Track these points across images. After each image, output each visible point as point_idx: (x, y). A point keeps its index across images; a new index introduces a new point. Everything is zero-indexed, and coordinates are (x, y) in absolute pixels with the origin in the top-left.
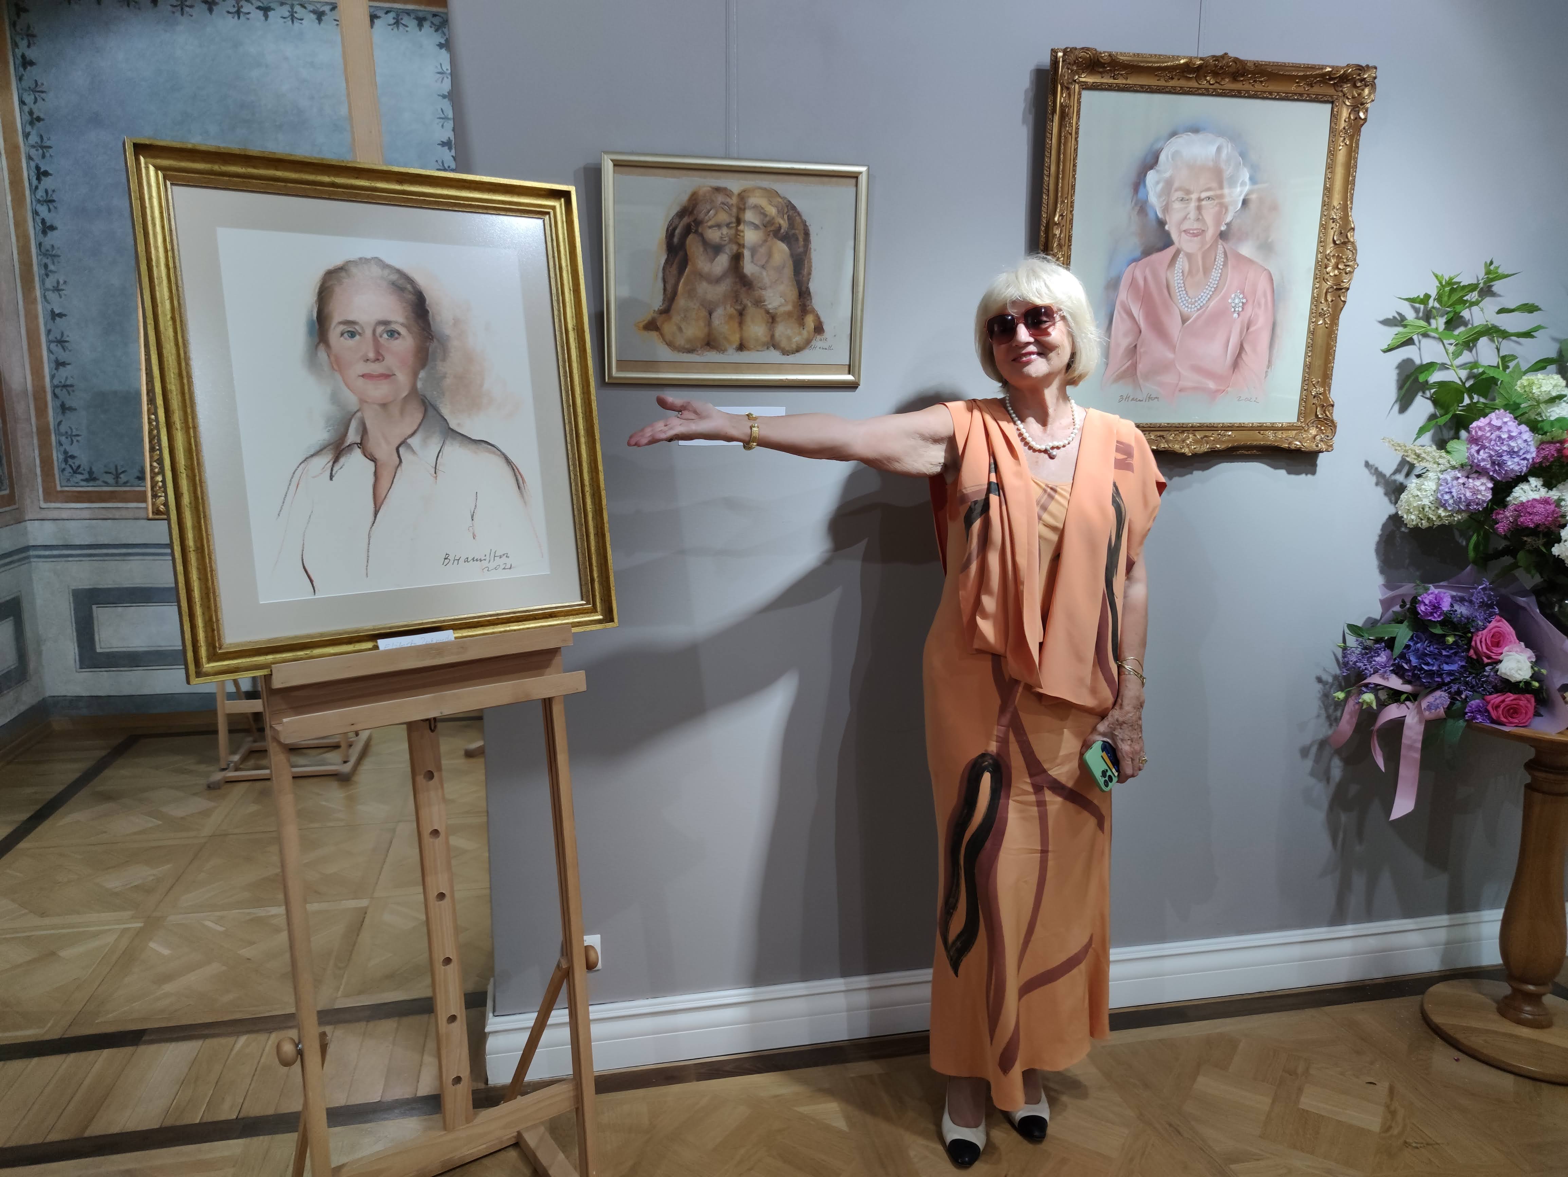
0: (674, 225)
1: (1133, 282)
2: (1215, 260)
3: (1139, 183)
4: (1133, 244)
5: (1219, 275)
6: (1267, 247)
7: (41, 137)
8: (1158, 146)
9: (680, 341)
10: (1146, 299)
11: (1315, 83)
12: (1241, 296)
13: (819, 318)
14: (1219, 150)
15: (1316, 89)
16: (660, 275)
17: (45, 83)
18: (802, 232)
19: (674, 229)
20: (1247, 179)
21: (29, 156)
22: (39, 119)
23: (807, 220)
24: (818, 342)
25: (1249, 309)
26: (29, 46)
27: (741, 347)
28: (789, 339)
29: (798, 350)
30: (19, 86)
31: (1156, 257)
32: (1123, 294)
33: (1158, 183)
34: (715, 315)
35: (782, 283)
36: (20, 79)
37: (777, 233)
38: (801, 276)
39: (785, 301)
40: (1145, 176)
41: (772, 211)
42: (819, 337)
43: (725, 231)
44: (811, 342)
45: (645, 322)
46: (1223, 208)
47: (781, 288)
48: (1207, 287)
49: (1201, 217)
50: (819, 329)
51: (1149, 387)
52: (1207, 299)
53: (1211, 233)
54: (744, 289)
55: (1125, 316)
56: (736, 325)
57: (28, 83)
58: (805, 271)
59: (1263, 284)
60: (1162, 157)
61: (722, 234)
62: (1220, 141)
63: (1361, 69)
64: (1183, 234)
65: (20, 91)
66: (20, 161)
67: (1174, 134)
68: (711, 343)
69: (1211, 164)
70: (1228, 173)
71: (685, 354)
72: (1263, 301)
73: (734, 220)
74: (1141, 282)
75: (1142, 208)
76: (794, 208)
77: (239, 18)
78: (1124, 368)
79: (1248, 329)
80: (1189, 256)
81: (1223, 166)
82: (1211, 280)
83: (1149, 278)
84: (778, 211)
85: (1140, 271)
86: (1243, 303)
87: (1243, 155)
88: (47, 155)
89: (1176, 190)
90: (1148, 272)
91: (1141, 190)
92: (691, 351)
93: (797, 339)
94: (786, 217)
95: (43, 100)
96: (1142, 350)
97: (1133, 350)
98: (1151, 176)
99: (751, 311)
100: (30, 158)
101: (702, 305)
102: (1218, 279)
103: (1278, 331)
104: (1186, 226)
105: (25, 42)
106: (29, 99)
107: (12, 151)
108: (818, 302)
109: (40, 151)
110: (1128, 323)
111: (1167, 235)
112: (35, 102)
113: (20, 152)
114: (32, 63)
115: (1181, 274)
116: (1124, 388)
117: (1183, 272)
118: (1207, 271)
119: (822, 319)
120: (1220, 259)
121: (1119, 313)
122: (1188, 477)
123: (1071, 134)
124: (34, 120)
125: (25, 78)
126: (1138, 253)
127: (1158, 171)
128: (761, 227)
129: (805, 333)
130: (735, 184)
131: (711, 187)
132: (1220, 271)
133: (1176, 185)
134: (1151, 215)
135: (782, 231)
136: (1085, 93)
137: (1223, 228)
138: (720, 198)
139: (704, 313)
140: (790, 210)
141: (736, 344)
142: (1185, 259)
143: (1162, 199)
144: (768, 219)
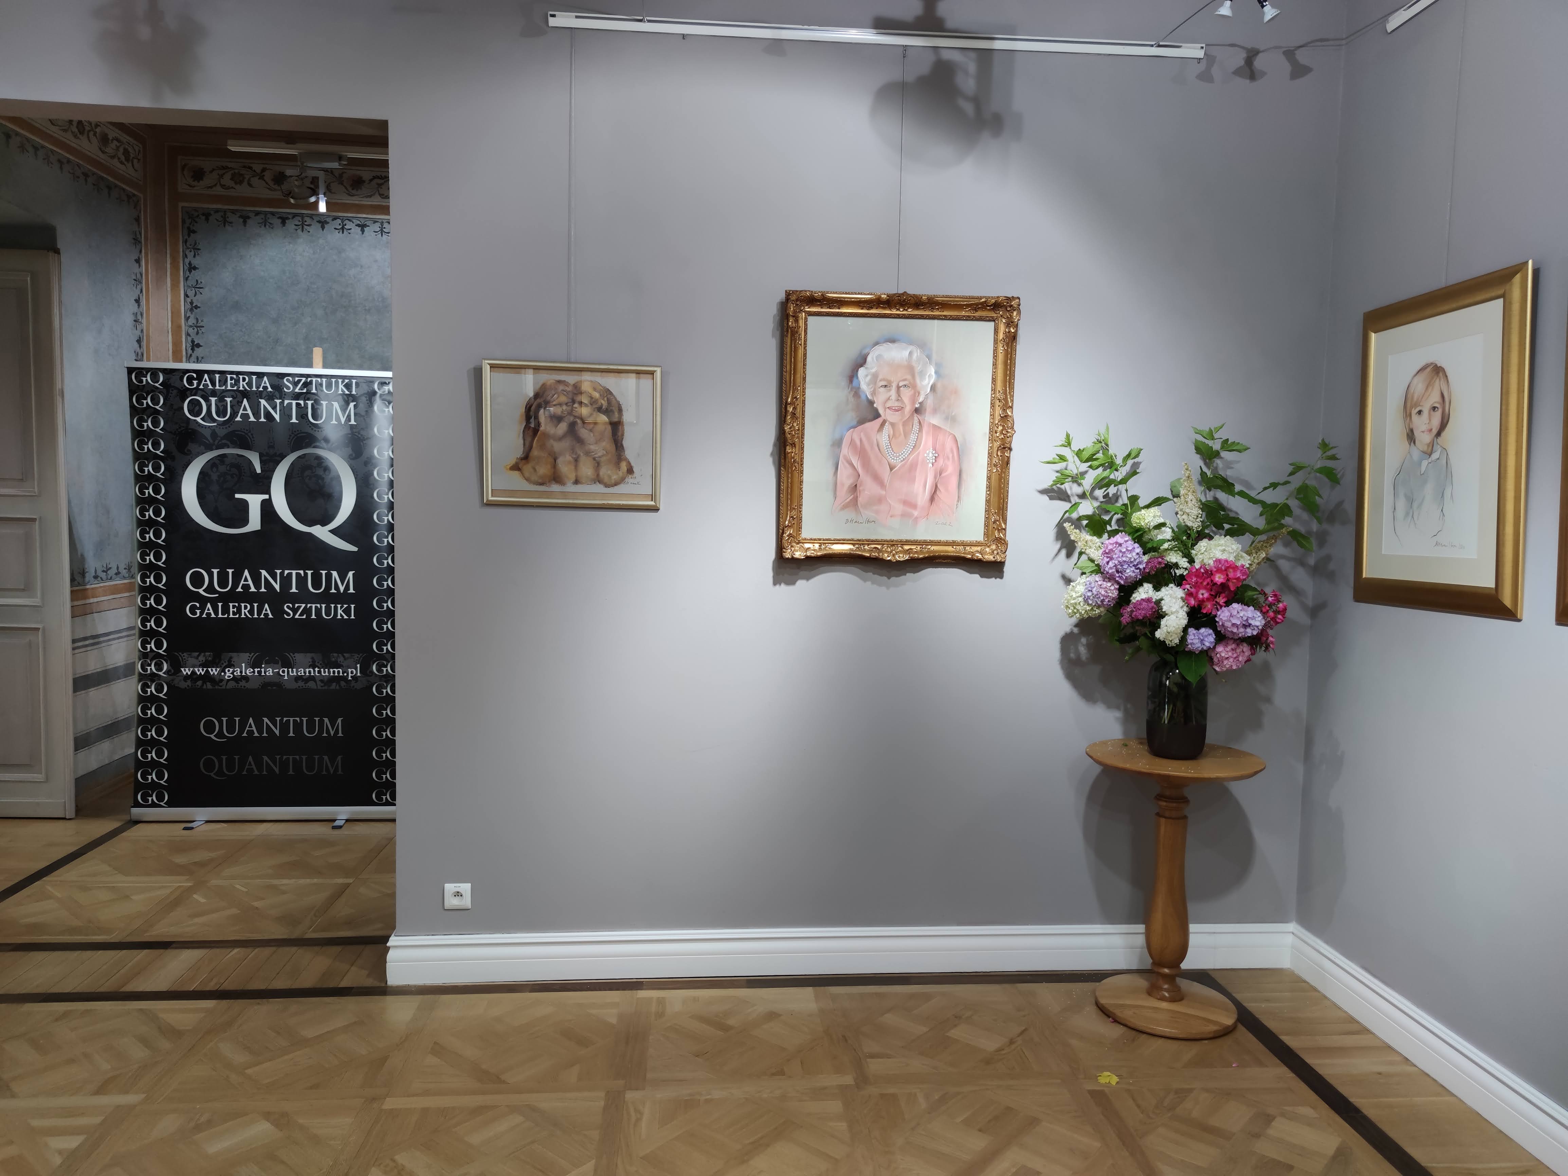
0: (530, 404)
1: (852, 441)
2: (913, 426)
3: (852, 376)
4: (851, 417)
5: (916, 437)
6: (952, 419)
7: (197, 319)
8: (865, 351)
9: (534, 478)
10: (862, 454)
11: (978, 308)
12: (934, 452)
13: (630, 464)
14: (911, 353)
15: (978, 314)
16: (521, 435)
17: (203, 282)
18: (617, 409)
19: (530, 407)
20: (933, 373)
21: (188, 333)
22: (197, 307)
23: (620, 401)
24: (629, 479)
25: (941, 462)
26: (194, 256)
27: (577, 482)
28: (610, 477)
29: (616, 484)
30: (185, 284)
31: (868, 425)
32: (845, 450)
33: (867, 376)
34: (560, 461)
35: (604, 441)
36: (186, 279)
37: (600, 409)
38: (617, 436)
39: (606, 452)
40: (857, 371)
41: (596, 395)
42: (630, 476)
43: (564, 407)
44: (625, 479)
45: (511, 465)
46: (917, 393)
47: (604, 444)
48: (907, 446)
49: (900, 398)
50: (630, 471)
51: (867, 514)
52: (908, 454)
53: (908, 409)
54: (578, 444)
55: (847, 465)
56: (573, 467)
57: (191, 282)
58: (620, 434)
59: (949, 444)
60: (869, 359)
61: (562, 409)
62: (911, 348)
63: (1009, 299)
64: (887, 409)
65: (186, 288)
66: (181, 337)
67: (877, 344)
68: (556, 478)
69: (906, 363)
70: (919, 368)
71: (537, 486)
72: (951, 456)
73: (571, 401)
74: (858, 443)
75: (856, 392)
76: (611, 393)
77: (343, 233)
78: (848, 500)
79: (940, 475)
80: (893, 425)
81: (914, 364)
82: (910, 441)
83: (864, 439)
84: (600, 395)
85: (857, 435)
86: (935, 457)
87: (929, 357)
88: (200, 332)
89: (880, 381)
90: (862, 434)
91: (855, 380)
92: (542, 484)
93: (615, 477)
94: (606, 399)
95: (201, 293)
96: (861, 488)
97: (854, 488)
98: (862, 372)
99: (583, 458)
100: (188, 335)
101: (549, 454)
102: (915, 440)
103: (964, 476)
104: (889, 404)
105: (192, 253)
106: (191, 293)
107: (176, 329)
108: (630, 453)
109: (196, 329)
110: (850, 470)
111: (876, 410)
112: (195, 296)
113: (182, 331)
114: (195, 268)
115: (888, 437)
116: (849, 514)
117: (889, 436)
118: (906, 435)
119: (632, 464)
120: (916, 427)
121: (843, 463)
122: (903, 577)
123: (801, 345)
124: (193, 307)
125: (190, 278)
126: (854, 423)
127: (866, 368)
128: (589, 405)
129: (620, 473)
130: (571, 379)
131: (555, 380)
132: (917, 435)
133: (880, 377)
134: (863, 397)
135: (604, 407)
136: (810, 319)
137: (917, 406)
138: (561, 387)
139: (551, 460)
140: (607, 393)
141: (573, 479)
142: (890, 427)
143: (870, 387)
144: (593, 400)
